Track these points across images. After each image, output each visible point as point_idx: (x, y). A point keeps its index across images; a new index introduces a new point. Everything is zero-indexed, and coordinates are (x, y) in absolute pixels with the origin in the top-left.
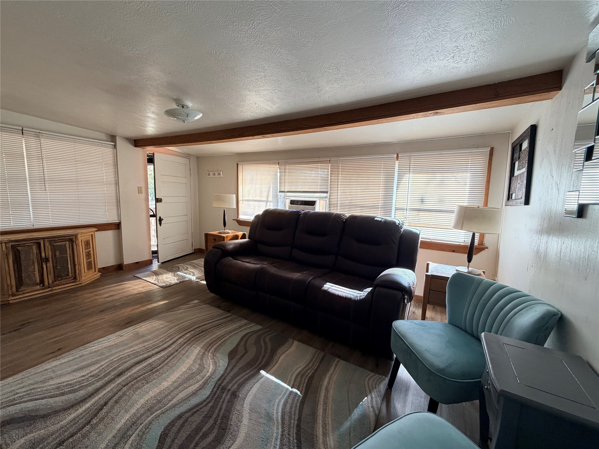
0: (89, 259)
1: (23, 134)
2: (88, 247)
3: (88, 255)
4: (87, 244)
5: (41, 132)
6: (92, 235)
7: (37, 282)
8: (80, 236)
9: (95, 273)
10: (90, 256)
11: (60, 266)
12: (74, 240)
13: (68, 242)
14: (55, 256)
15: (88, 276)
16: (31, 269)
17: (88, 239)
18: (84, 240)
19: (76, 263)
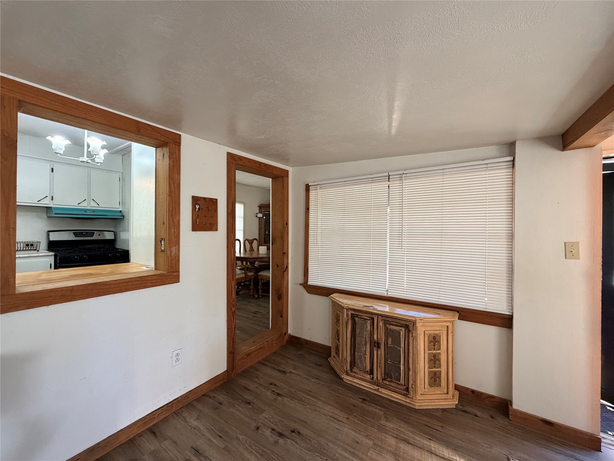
0: (435, 367)
1: (389, 181)
2: (434, 345)
3: (434, 360)
4: (434, 341)
5: (405, 172)
6: (448, 327)
7: (367, 370)
8: (421, 324)
9: (445, 396)
10: (437, 362)
11: (391, 362)
12: (411, 328)
13: (403, 329)
14: (387, 344)
15: (430, 397)
16: (363, 350)
17: (438, 332)
18: (429, 332)
19: (411, 367)
